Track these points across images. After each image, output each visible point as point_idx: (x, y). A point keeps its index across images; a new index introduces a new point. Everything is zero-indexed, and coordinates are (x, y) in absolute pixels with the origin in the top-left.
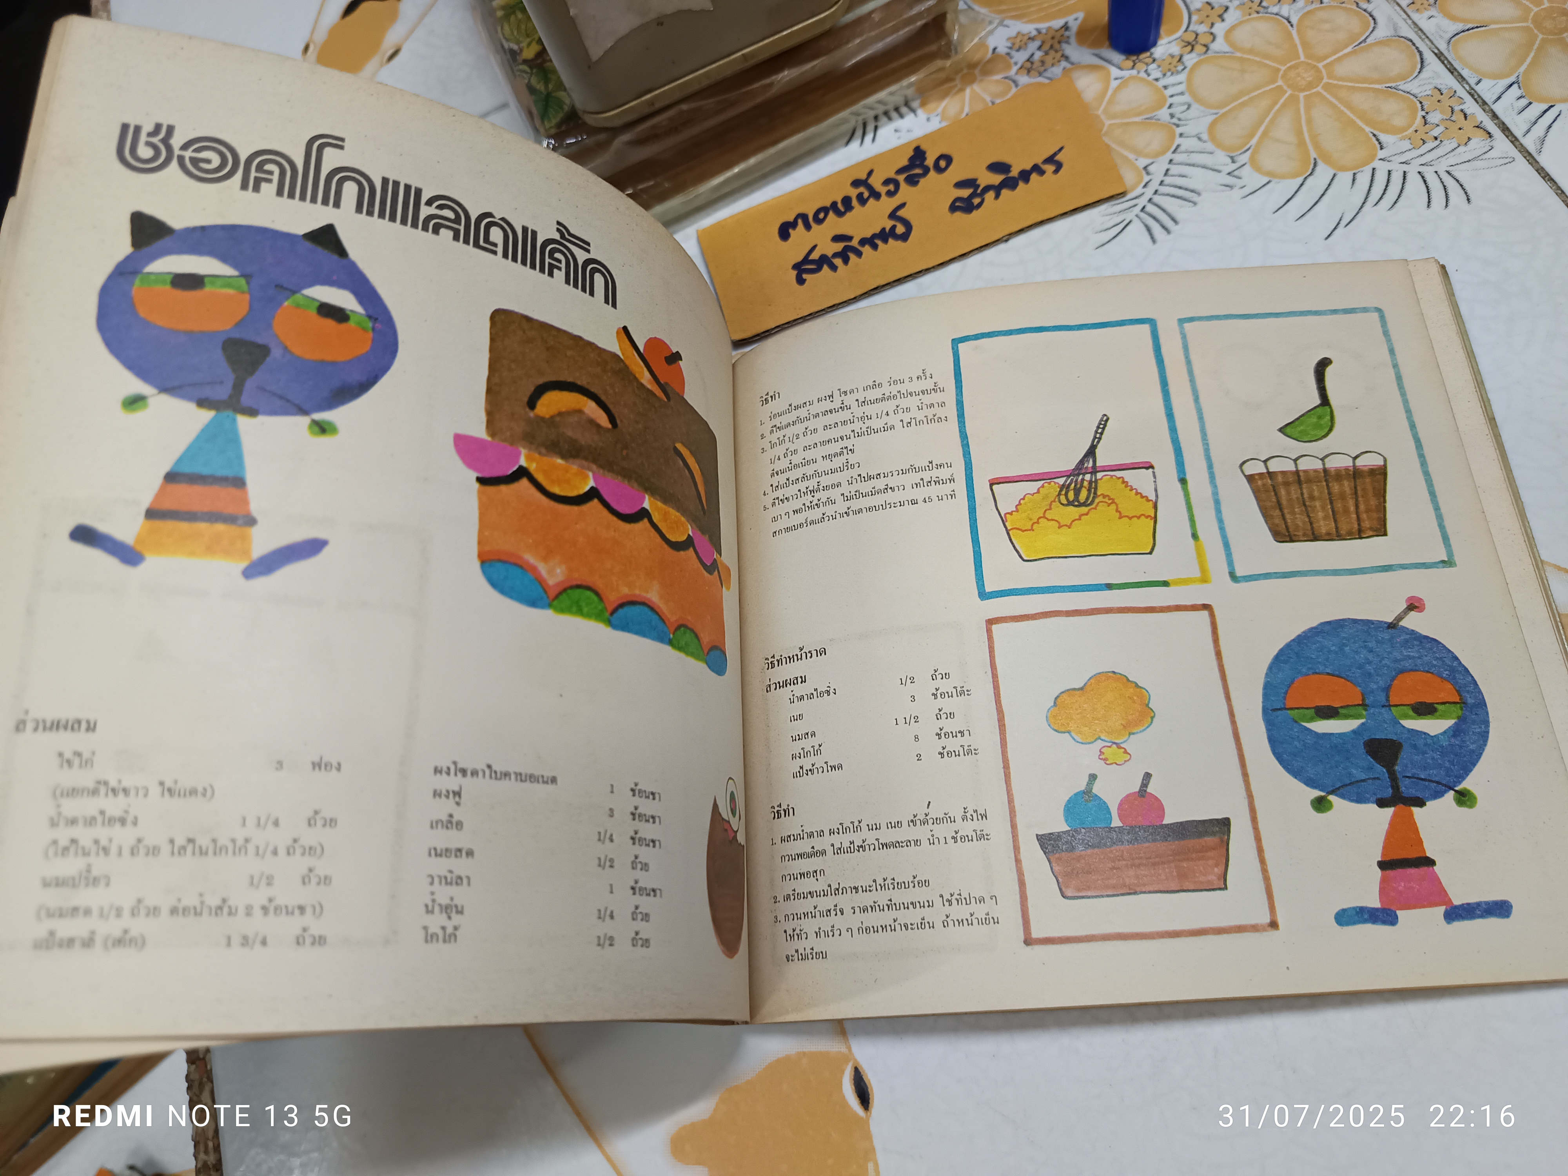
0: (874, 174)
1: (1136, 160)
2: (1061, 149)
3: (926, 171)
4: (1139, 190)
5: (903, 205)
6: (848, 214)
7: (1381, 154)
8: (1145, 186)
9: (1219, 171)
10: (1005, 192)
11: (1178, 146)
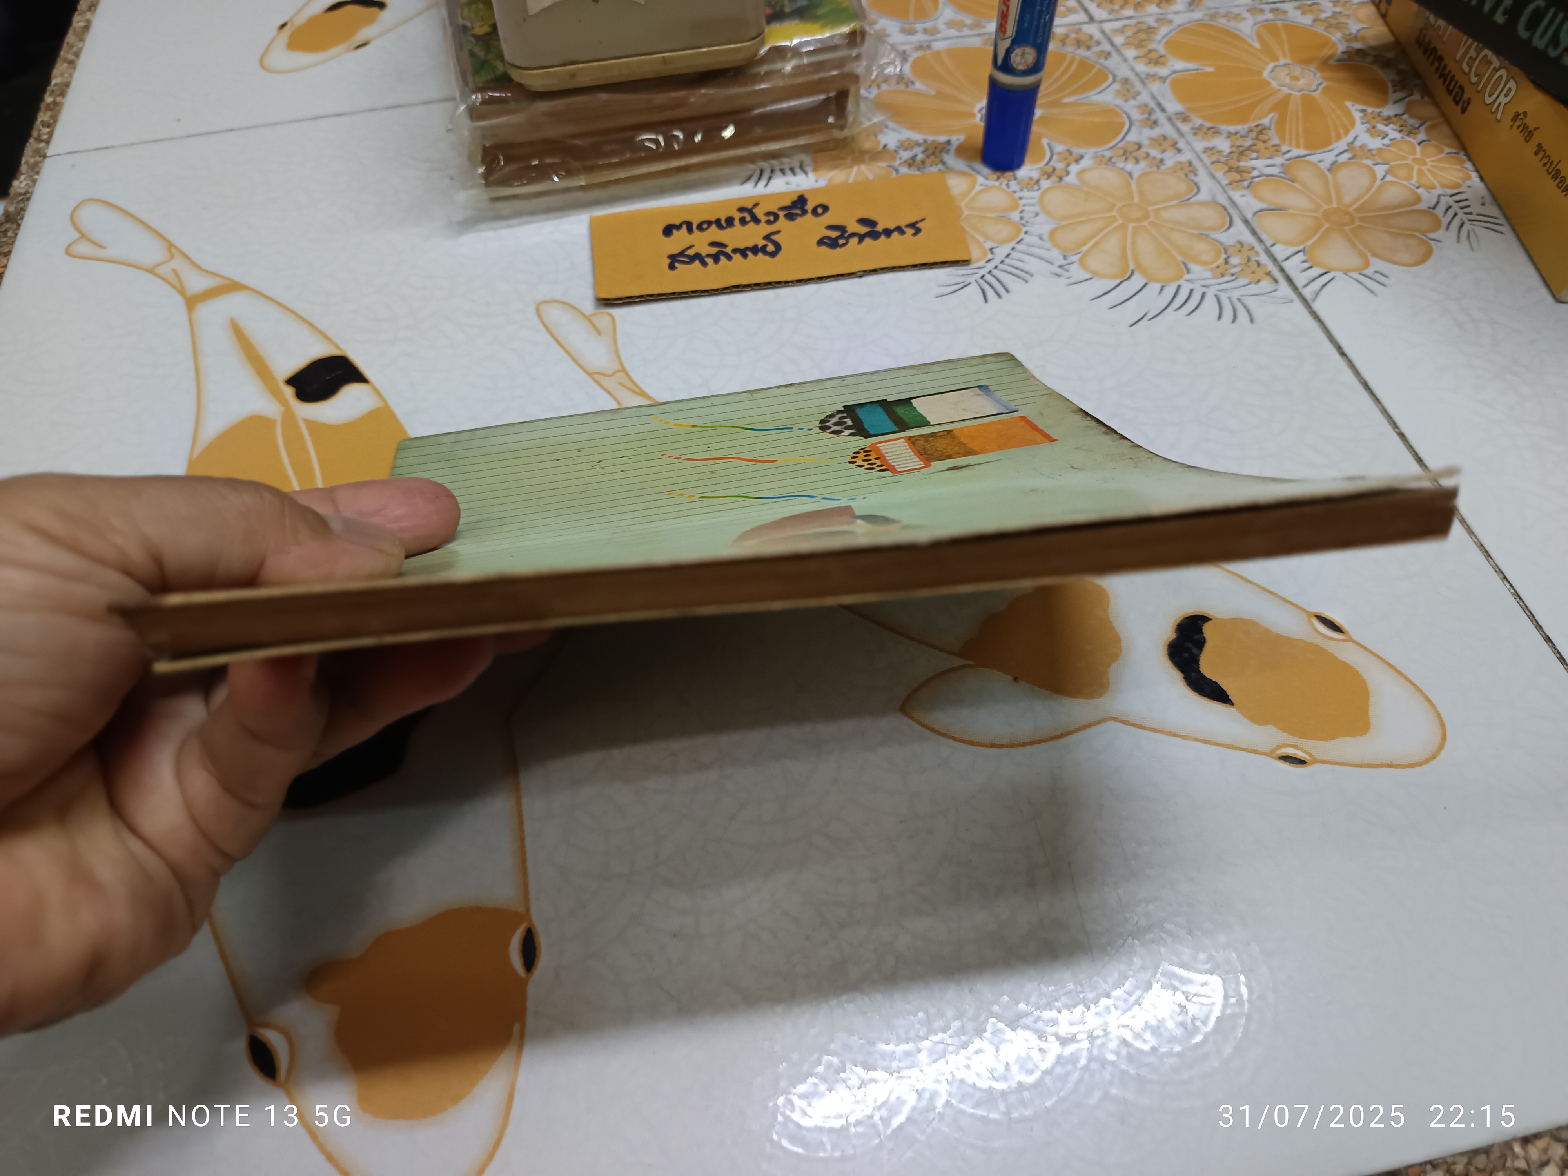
0: (759, 207)
1: (985, 242)
2: (922, 220)
3: (805, 212)
4: (982, 263)
5: (778, 232)
6: (729, 230)
7: (1187, 276)
8: (989, 261)
9: (1052, 263)
10: (867, 241)
11: (1021, 240)
